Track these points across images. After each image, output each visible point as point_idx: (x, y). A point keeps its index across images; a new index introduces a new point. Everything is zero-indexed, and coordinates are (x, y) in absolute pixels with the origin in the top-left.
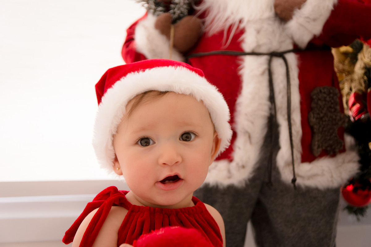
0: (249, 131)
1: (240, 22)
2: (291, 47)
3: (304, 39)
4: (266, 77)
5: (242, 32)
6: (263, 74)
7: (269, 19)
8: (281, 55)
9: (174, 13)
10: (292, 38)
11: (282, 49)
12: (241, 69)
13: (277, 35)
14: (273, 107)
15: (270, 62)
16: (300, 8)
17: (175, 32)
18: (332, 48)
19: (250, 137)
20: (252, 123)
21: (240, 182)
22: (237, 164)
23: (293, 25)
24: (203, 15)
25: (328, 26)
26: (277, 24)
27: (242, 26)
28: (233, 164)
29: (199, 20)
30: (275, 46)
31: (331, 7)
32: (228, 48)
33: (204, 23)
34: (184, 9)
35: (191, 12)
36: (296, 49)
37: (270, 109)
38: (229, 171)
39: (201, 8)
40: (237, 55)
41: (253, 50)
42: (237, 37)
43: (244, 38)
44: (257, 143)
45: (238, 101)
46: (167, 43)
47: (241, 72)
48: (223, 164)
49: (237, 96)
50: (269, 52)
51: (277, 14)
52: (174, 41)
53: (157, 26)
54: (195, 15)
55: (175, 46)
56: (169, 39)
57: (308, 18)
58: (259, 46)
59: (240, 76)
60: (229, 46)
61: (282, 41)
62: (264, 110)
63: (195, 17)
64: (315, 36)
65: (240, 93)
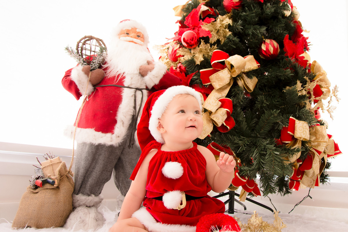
0: (123, 121)
1: (123, 74)
2: (145, 88)
3: (151, 85)
4: (133, 98)
5: (124, 78)
6: (132, 96)
7: (136, 74)
8: (141, 90)
10: (146, 84)
11: (141, 88)
12: (122, 93)
13: (140, 81)
15: (135, 92)
16: (150, 72)
17: (91, 74)
19: (123, 123)
20: (125, 117)
21: (116, 144)
22: (116, 135)
23: (147, 78)
24: (106, 69)
25: (161, 81)
26: (140, 77)
27: (124, 75)
28: (114, 135)
30: (138, 86)
31: (163, 74)
32: (117, 84)
33: (106, 72)
34: (97, 65)
35: (100, 67)
36: (147, 88)
37: (134, 112)
38: (112, 138)
39: (105, 66)
40: (121, 87)
41: (129, 86)
42: (121, 79)
43: (124, 81)
44: (126, 127)
45: (119, 107)
46: (87, 79)
47: (122, 94)
48: (109, 135)
49: (119, 104)
50: (136, 88)
51: (140, 73)
52: (90, 79)
53: (83, 70)
54: (101, 69)
55: (90, 81)
56: (88, 77)
57: (154, 75)
58: (131, 84)
59: (122, 96)
60: (117, 83)
61: (141, 84)
62: (131, 112)
63: (102, 70)
64: (155, 84)
65: (121, 103)
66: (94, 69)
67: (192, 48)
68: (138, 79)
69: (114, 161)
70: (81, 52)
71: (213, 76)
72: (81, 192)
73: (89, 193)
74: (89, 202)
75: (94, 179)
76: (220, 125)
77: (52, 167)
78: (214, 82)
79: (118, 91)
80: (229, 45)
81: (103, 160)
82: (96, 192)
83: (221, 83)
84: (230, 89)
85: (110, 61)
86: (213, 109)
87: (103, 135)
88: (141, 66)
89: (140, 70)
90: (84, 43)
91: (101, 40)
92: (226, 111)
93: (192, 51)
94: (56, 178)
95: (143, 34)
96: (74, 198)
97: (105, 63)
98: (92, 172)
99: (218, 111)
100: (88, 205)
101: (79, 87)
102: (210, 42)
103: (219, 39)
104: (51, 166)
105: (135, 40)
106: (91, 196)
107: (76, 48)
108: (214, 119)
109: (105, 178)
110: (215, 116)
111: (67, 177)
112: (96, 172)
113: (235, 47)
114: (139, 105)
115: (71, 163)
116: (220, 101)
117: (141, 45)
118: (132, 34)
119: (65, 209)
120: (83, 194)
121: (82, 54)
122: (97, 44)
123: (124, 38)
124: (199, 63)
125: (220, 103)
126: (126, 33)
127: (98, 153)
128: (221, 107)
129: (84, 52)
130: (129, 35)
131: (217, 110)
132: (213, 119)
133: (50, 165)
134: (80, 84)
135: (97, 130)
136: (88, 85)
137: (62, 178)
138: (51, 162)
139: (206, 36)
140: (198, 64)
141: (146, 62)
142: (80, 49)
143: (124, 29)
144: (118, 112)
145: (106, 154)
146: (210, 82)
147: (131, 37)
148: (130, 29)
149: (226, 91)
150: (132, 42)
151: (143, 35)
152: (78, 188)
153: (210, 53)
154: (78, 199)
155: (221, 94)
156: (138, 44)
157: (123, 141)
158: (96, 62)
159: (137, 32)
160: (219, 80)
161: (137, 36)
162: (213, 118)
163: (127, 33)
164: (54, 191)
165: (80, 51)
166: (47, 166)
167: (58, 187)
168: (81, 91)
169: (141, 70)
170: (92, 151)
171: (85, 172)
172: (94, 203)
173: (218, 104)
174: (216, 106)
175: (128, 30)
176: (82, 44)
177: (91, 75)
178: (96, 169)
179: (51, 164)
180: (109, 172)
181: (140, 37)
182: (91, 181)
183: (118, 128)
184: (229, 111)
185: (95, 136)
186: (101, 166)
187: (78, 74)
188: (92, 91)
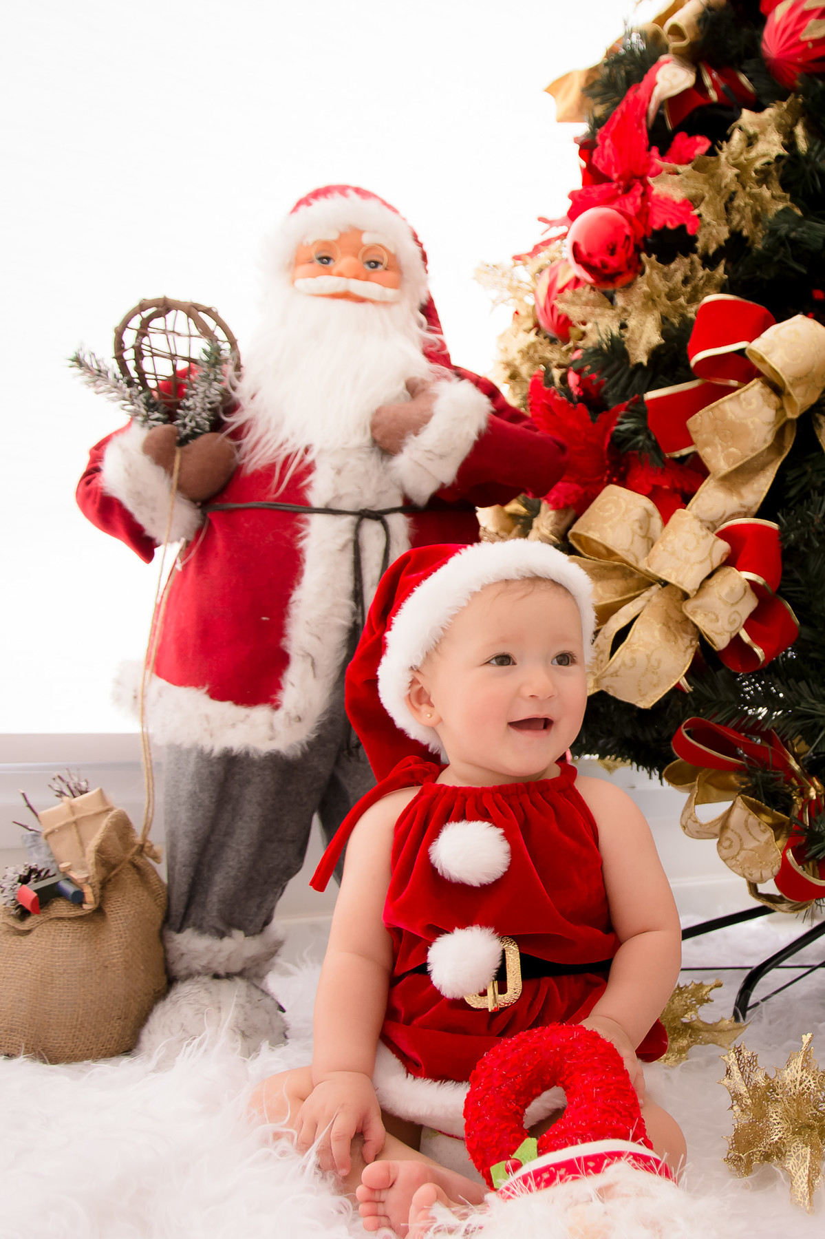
0: (314, 654)
1: (307, 451)
2: (399, 503)
3: (423, 490)
4: (349, 555)
5: (309, 469)
6: (344, 547)
7: (359, 448)
8: (378, 516)
9: (184, 425)
10: (402, 487)
11: (381, 507)
12: (302, 538)
13: (374, 480)
14: (360, 611)
15: (357, 528)
16: (416, 434)
17: (182, 460)
18: (478, 508)
19: (313, 664)
20: (319, 638)
21: (292, 747)
22: (288, 714)
23: (403, 463)
24: (237, 434)
25: (466, 469)
26: (374, 459)
27: (309, 458)
28: (280, 714)
29: (229, 442)
30: (368, 500)
31: (474, 436)
32: (283, 498)
33: (239, 447)
34: (204, 420)
35: (217, 425)
36: (408, 507)
37: (354, 614)
38: (272, 727)
39: (235, 420)
40: (297, 513)
41: (328, 504)
42: (298, 478)
43: (311, 482)
44: (327, 676)
45: (293, 598)
46: (166, 482)
47: (301, 544)
48: (260, 713)
49: (292, 587)
50: (357, 510)
51: (375, 442)
52: (179, 479)
53: (148, 448)
54: (222, 432)
55: (181, 488)
56: (171, 475)
57: (430, 451)
58: (338, 497)
59: (301, 551)
60: (283, 495)
61: (381, 493)
62: (342, 616)
63: (223, 435)
64: (443, 484)
65: (299, 583)
66: (194, 435)
67: (618, 286)
68: (367, 472)
69: (305, 799)
70: (139, 368)
71: (699, 421)
72: (191, 922)
73: (220, 926)
74: (222, 960)
75: (233, 873)
76: (721, 642)
77: (78, 831)
78: (706, 444)
79: (286, 528)
80: (780, 261)
81: (259, 805)
82: (251, 921)
83: (733, 450)
84: (778, 471)
85: (253, 397)
86: (688, 580)
87: (241, 711)
88: (378, 412)
89: (374, 427)
90: (143, 331)
91: (208, 311)
92: (748, 580)
93: (620, 300)
94: (87, 879)
95: (392, 250)
96: (169, 945)
97: (231, 407)
98: (222, 846)
99: (712, 581)
100: (222, 972)
101: (141, 518)
102: (700, 251)
103: (741, 232)
104: (73, 827)
105: (357, 287)
106: (230, 936)
107: (114, 355)
108: (699, 620)
109: (278, 865)
110: (698, 607)
111: (137, 868)
112: (238, 851)
113: (804, 271)
114: (372, 585)
115: (145, 811)
116: (723, 535)
117: (385, 304)
118: (343, 262)
119: (135, 991)
120: (201, 929)
121: (142, 374)
122: (195, 331)
123: (310, 281)
124: (644, 360)
125: (723, 546)
126: (314, 258)
127: (237, 777)
128: (731, 561)
129: (147, 364)
130: (331, 263)
131: (710, 576)
132: (691, 618)
133: (67, 826)
134: (140, 504)
135: (218, 694)
136: (172, 507)
137: (116, 875)
138: (73, 813)
139: (677, 224)
140: (639, 360)
141: (402, 385)
142: (129, 355)
143: (310, 240)
144: (288, 621)
145: (268, 779)
146: (690, 442)
147: (340, 275)
148: (333, 236)
149: (762, 484)
150: (346, 296)
151: (393, 257)
152: (178, 907)
153: (689, 309)
154: (184, 949)
155: (740, 495)
156: (369, 306)
157: (319, 736)
158: (198, 405)
159: (363, 245)
160: (725, 436)
161: (369, 263)
162: (694, 613)
163: (321, 259)
164: (85, 928)
165: (131, 365)
166: (61, 829)
167: (99, 912)
168: (151, 530)
169: (376, 431)
170: (211, 773)
171: (196, 850)
172: (246, 963)
173: (710, 554)
174: (701, 562)
175: (326, 244)
176: (135, 333)
177: (181, 464)
178: (236, 836)
179: (73, 819)
180: (293, 842)
181: (380, 268)
182: (221, 883)
183: (293, 685)
184: (761, 581)
185: (209, 722)
186: (255, 826)
187: (126, 470)
188: (196, 526)
